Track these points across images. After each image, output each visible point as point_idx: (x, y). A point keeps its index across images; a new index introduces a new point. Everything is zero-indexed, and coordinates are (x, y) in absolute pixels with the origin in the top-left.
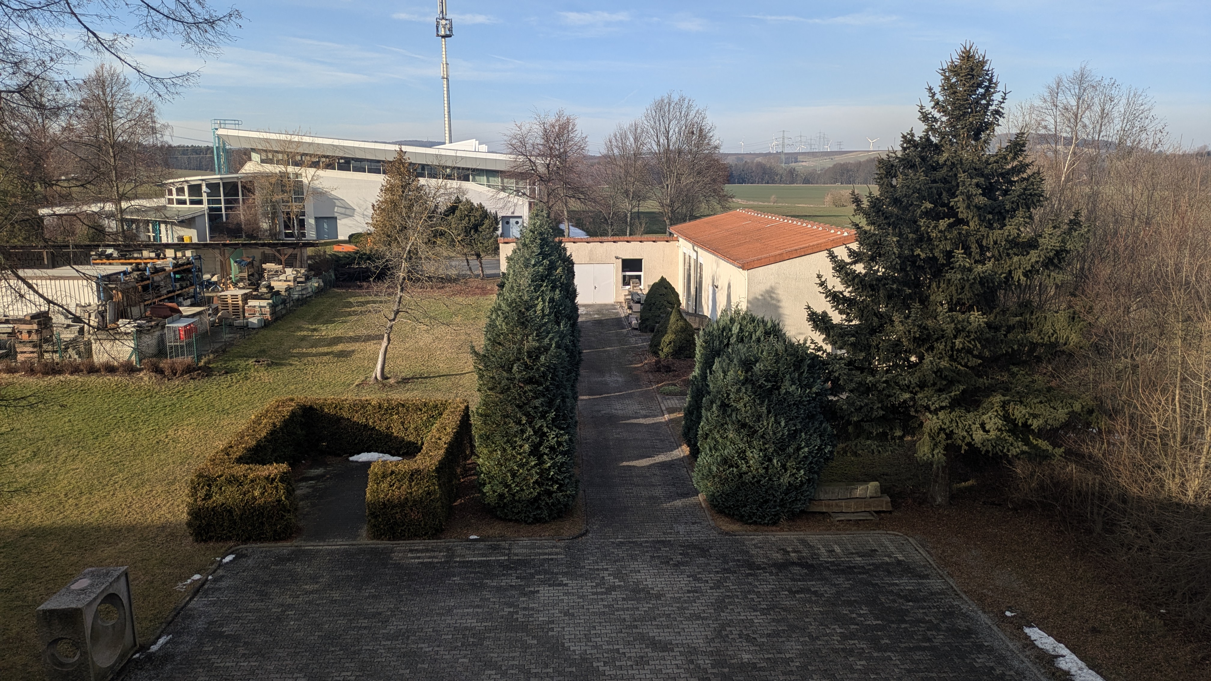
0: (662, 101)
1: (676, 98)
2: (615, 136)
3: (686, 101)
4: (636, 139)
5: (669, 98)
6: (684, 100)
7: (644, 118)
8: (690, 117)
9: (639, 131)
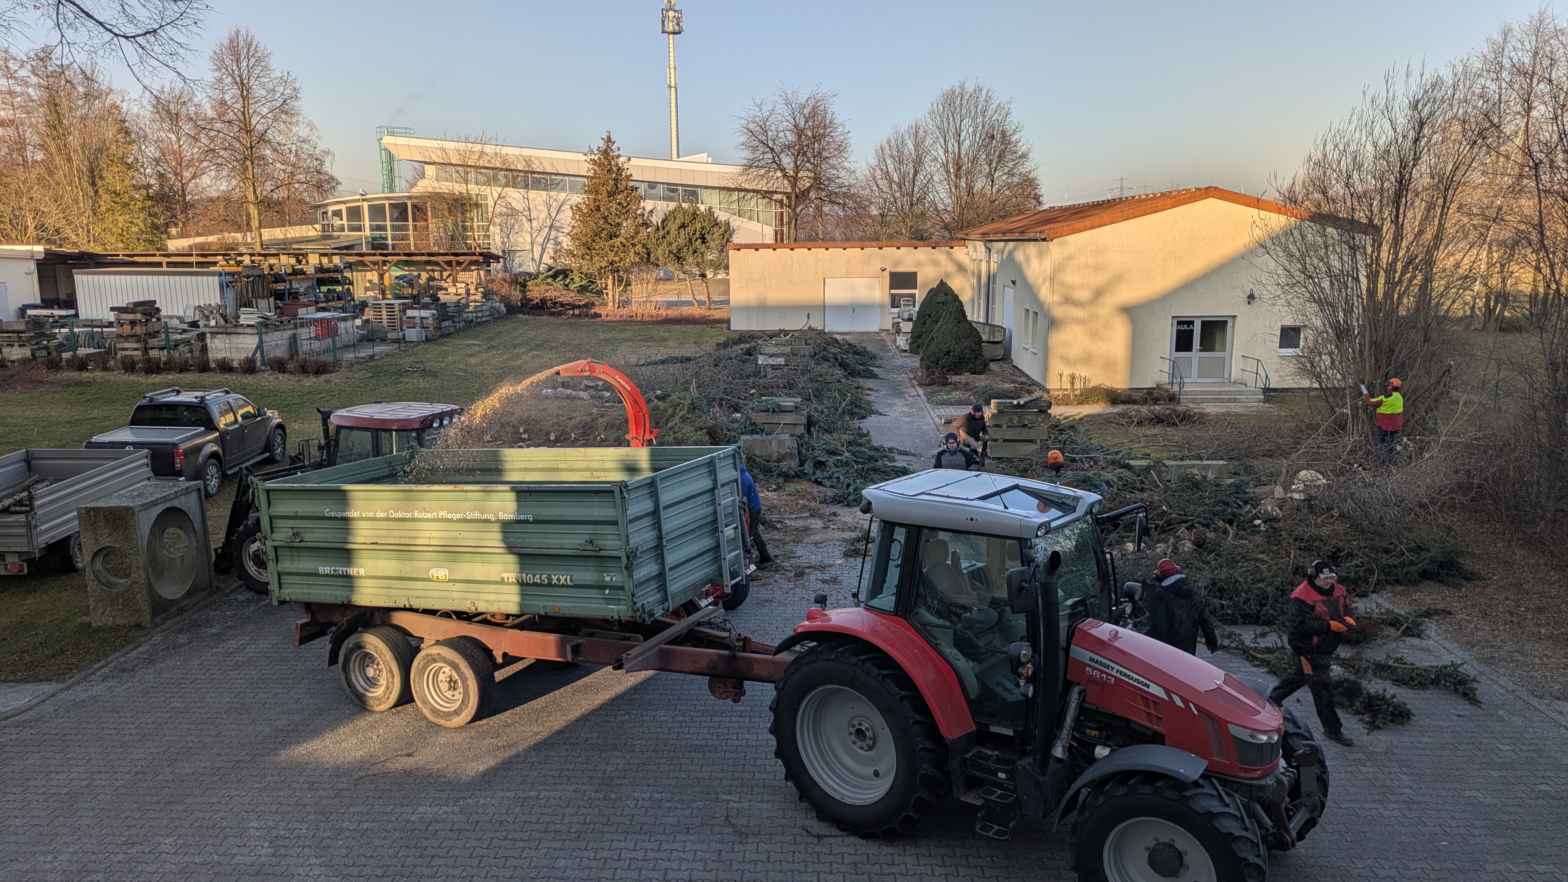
0: (953, 92)
1: (970, 87)
2: (889, 142)
3: (984, 93)
4: (917, 146)
5: (962, 87)
6: (980, 90)
7: (927, 115)
8: (989, 113)
9: (921, 132)
